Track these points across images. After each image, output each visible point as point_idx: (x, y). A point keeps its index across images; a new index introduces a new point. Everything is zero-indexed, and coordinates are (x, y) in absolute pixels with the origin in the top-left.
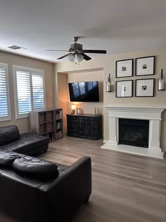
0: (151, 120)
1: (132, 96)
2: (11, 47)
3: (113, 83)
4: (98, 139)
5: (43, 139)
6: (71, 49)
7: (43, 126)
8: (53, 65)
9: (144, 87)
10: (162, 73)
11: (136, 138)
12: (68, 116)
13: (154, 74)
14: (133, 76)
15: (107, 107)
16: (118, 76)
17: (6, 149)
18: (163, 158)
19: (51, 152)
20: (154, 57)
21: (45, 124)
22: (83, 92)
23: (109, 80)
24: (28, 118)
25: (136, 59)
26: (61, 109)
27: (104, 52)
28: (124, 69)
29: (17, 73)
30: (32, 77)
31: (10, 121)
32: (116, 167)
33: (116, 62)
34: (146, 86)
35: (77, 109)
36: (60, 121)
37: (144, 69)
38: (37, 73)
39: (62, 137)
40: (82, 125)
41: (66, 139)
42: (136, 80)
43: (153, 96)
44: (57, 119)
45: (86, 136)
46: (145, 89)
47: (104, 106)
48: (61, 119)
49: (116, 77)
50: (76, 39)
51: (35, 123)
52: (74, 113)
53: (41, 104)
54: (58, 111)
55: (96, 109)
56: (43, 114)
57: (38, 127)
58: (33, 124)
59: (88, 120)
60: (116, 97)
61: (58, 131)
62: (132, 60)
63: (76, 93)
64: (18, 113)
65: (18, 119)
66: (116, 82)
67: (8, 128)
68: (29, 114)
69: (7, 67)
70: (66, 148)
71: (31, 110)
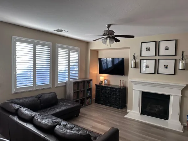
0: (172, 95)
1: (155, 73)
2: (56, 30)
3: (138, 61)
4: (122, 108)
5: (76, 105)
6: (105, 34)
7: (76, 93)
8: (87, 43)
9: (166, 66)
10: (183, 54)
11: (157, 110)
12: (96, 85)
13: (175, 55)
14: (156, 55)
15: (131, 81)
16: (142, 55)
17: (47, 113)
18: (182, 132)
19: (82, 117)
20: (176, 40)
21: (78, 92)
22: (110, 65)
23: (134, 58)
24: (65, 86)
25: (159, 41)
26: (92, 80)
27: (133, 37)
28: (148, 49)
29: (59, 50)
30: (71, 53)
31: (51, 88)
32: (139, 136)
33: (141, 43)
34: (168, 65)
35: (105, 80)
36: (90, 90)
37: (166, 50)
38: (74, 50)
39: (91, 103)
40: (108, 94)
41: (94, 106)
42: (159, 59)
43: (174, 74)
44: (87, 88)
45: (111, 104)
46: (166, 68)
47: (129, 80)
48: (91, 88)
49: (141, 56)
50: (109, 26)
51: (70, 91)
52: (102, 84)
53: (75, 75)
54: (89, 81)
55: (122, 82)
56: (76, 84)
57: (72, 94)
58: (69, 91)
59: (114, 91)
60: (140, 73)
61: (88, 98)
62: (156, 42)
63: (104, 66)
64: (58, 82)
65: (57, 87)
66: (141, 60)
67: (49, 94)
68: (66, 83)
69: (52, 45)
70: (95, 114)
71: (67, 80)
